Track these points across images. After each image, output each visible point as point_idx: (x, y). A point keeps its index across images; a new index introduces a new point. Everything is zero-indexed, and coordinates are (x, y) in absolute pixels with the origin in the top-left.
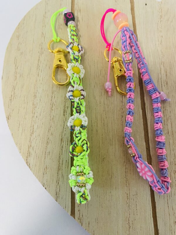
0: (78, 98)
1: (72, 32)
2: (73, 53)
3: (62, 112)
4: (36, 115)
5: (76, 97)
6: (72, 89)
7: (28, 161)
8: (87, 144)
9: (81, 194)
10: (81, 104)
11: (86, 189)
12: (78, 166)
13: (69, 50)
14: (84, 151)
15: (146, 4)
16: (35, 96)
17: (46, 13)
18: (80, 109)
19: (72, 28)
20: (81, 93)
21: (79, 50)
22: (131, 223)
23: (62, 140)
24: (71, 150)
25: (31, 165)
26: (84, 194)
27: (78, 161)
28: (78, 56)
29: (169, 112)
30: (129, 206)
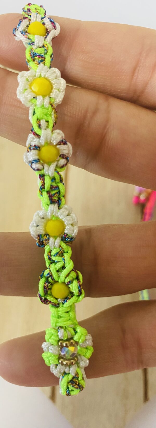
0: (53, 166)
2: (29, 41)
5: (49, 164)
6: (35, 142)
8: (77, 278)
9: (70, 377)
10: (61, 180)
11: (78, 367)
12: (61, 327)
13: (19, 36)
14: (72, 294)
18: (59, 192)
20: (58, 150)
21: (47, 30)
26: (76, 377)
27: (61, 317)
28: (43, 46)
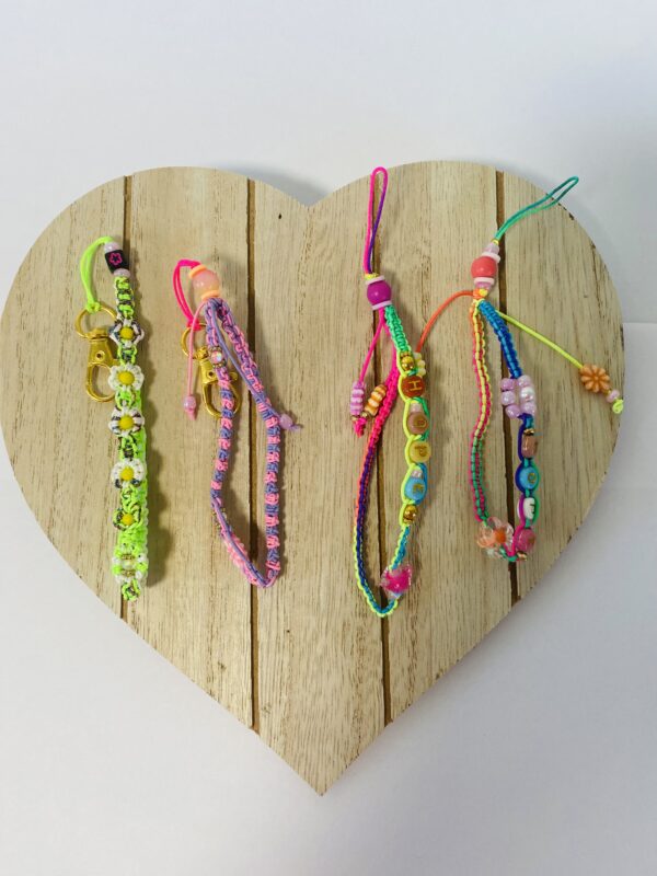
0: (128, 431)
1: (121, 296)
3: (106, 449)
4: (60, 457)
5: (125, 430)
6: (117, 415)
7: (51, 533)
8: (139, 510)
9: (128, 586)
10: (134, 442)
11: (134, 579)
12: (125, 544)
13: (113, 337)
14: (135, 521)
15: (280, 217)
16: (58, 422)
17: (72, 242)
18: (132, 450)
19: (120, 286)
20: (133, 421)
21: (134, 334)
22: (215, 629)
23: (105, 499)
24: (115, 520)
25: (55, 541)
26: (132, 586)
27: (125, 537)
28: (131, 349)
29: (298, 450)
30: (213, 606)
